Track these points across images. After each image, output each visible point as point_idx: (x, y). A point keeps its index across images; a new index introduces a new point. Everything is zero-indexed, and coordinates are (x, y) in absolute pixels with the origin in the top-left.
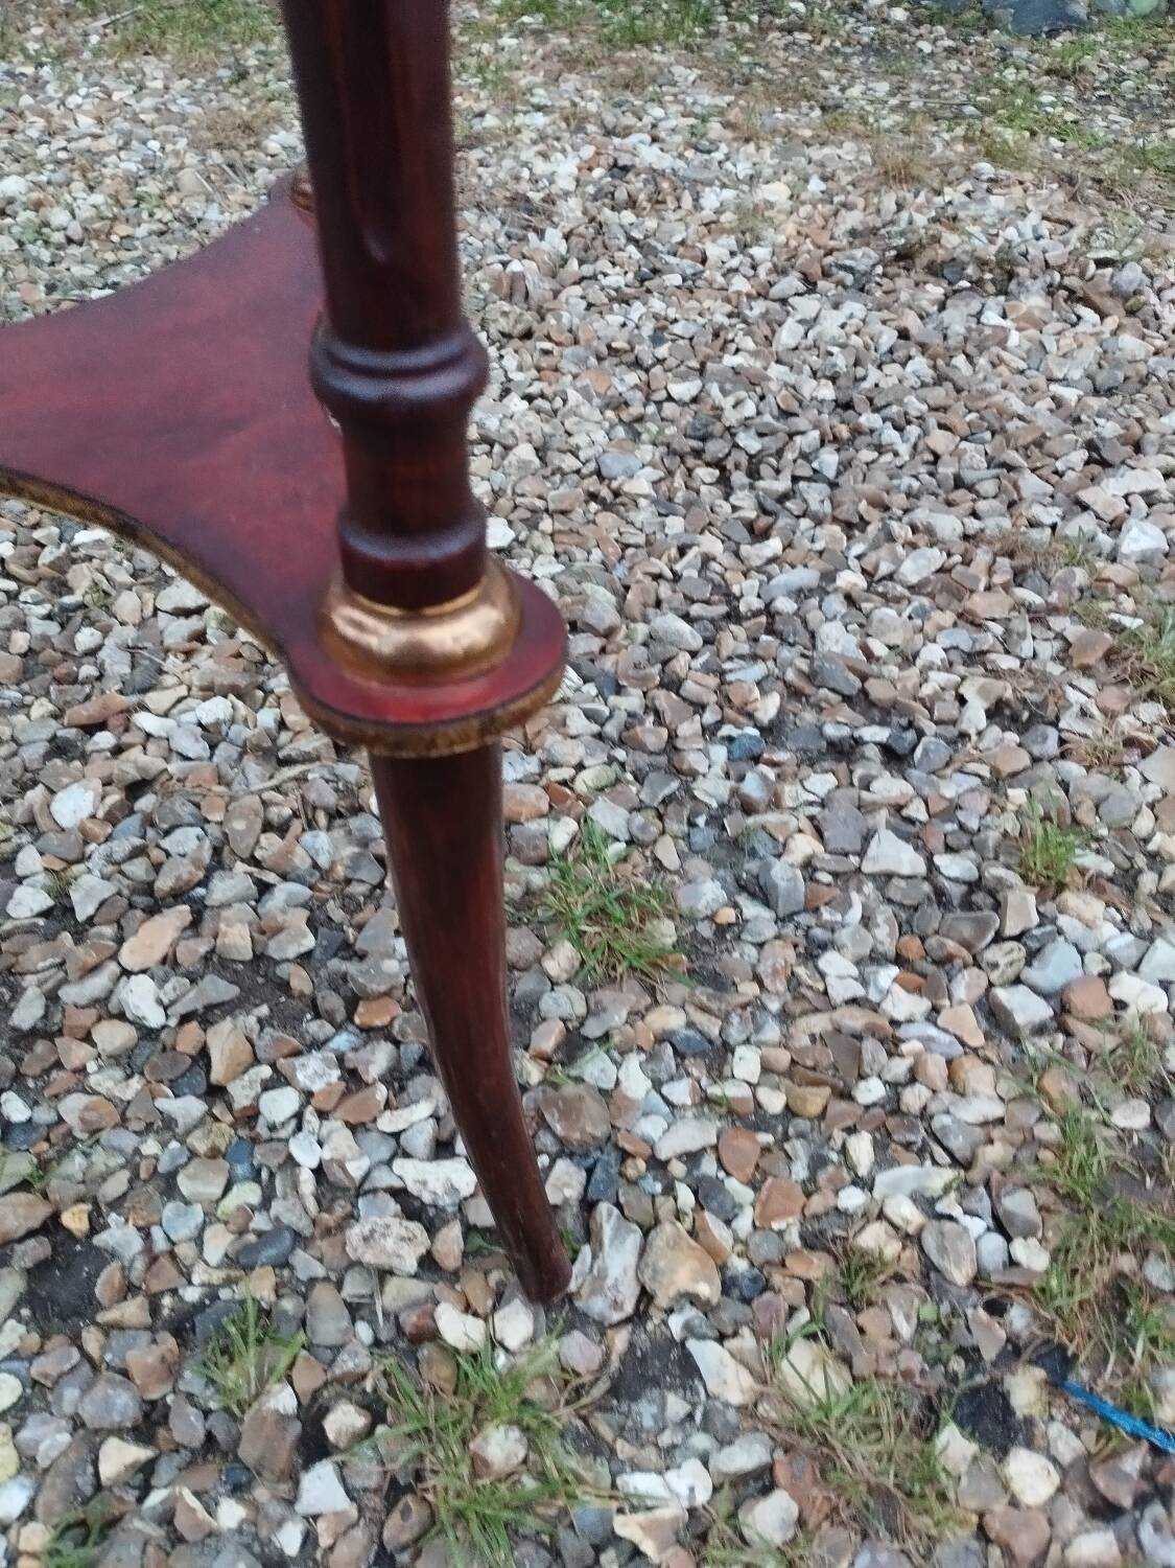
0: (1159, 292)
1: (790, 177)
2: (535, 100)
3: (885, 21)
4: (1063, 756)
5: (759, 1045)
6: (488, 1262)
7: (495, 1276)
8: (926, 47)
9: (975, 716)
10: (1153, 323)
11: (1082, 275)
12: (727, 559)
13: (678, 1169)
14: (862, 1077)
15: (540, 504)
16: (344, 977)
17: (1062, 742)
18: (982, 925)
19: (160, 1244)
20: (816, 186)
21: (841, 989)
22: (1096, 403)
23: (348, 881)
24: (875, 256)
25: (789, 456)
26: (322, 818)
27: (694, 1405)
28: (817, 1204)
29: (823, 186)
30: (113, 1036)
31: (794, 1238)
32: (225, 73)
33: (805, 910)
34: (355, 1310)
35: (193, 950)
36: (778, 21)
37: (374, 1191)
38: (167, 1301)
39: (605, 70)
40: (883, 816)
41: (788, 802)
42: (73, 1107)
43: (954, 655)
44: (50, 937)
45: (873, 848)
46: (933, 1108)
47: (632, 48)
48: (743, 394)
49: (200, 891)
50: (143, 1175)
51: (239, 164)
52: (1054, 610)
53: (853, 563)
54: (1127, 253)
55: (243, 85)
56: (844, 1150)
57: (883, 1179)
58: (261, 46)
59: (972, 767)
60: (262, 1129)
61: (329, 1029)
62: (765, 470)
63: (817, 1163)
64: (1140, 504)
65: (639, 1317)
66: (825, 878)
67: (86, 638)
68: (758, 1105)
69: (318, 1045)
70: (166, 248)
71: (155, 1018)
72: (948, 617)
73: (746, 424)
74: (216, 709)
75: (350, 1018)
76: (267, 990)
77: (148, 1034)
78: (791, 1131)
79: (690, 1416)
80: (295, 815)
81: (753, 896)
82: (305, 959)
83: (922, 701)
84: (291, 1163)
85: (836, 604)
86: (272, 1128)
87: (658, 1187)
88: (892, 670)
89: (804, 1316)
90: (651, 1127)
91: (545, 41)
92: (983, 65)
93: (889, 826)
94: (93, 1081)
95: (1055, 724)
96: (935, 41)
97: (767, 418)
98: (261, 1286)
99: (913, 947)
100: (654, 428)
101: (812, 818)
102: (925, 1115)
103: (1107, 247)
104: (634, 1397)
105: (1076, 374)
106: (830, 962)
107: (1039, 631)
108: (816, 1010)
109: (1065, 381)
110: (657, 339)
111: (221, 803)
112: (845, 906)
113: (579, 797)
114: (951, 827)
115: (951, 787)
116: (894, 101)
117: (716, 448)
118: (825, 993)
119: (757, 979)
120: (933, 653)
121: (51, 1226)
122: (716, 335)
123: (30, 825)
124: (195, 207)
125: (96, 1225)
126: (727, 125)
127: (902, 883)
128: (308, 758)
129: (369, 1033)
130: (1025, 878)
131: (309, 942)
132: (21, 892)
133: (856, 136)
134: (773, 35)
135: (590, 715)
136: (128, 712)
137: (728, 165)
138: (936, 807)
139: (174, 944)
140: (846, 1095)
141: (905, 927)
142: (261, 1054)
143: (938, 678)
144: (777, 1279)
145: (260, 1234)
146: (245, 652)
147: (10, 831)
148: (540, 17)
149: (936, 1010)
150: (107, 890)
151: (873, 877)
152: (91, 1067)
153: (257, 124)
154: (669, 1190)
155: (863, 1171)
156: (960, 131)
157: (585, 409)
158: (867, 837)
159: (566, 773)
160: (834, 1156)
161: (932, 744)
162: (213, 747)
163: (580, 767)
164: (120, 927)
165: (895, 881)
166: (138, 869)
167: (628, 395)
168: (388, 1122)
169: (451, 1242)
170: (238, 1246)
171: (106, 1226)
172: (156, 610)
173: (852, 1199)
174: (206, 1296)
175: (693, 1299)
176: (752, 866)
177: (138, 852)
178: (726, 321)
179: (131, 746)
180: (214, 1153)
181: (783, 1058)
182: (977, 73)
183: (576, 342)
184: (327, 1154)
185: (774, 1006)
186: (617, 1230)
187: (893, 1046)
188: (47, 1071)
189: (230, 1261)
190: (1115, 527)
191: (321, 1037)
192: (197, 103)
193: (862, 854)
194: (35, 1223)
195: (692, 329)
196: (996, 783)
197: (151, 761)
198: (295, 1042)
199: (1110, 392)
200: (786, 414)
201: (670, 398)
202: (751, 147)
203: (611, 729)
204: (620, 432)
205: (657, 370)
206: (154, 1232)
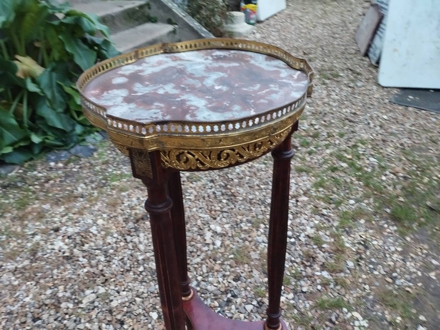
1: (99, 217)
2: (29, 233)
4: (246, 279)
9: (234, 283)
15: (151, 305)
17: (244, 278)
24: (132, 223)
29: (106, 215)
36: (42, 181)
39: (31, 217)
40: (243, 304)
41: (234, 313)
43: (222, 277)
45: (247, 309)
47: (26, 207)
48: (150, 263)
52: (223, 262)
53: (197, 275)
59: (241, 290)
64: (212, 238)
66: (248, 317)
72: (216, 274)
83: (227, 287)
85: (203, 283)
88: (220, 286)
91: (6, 217)
95: (241, 276)
100: (147, 279)
101: (238, 312)
107: (225, 266)
110: (125, 264)
112: (253, 318)
114: (249, 299)
115: (243, 294)
116: (89, 188)
120: (221, 280)
122: (132, 256)
126: (74, 214)
127: (254, 310)
133: (96, 200)
134: (46, 185)
137: (86, 222)
138: (245, 298)
143: (225, 282)
151: (250, 312)
156: (109, 188)
157: (135, 285)
158: (245, 308)
161: (236, 292)
167: (135, 277)
178: (130, 252)
182: (91, 171)
183: (116, 276)
190: (214, 244)
193: (246, 310)
195: (127, 258)
196: (245, 289)
202: (84, 215)
204: (144, 284)
205: (133, 269)
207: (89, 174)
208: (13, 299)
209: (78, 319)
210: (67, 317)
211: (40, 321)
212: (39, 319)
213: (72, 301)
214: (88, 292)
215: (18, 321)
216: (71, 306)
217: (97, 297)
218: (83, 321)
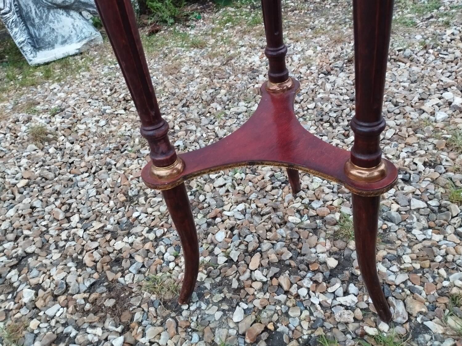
0: (416, 54)
1: (312, 48)
2: (240, 44)
3: (315, 2)
4: (447, 171)
5: (407, 254)
6: (369, 316)
7: (372, 319)
8: (328, 6)
9: (421, 167)
10: (418, 62)
11: (395, 55)
12: (342, 144)
13: (403, 286)
14: (435, 256)
16: (303, 260)
17: (445, 168)
18: (447, 215)
19: (293, 328)
20: (319, 49)
21: (421, 238)
22: (414, 85)
23: (292, 239)
24: (342, 62)
25: (344, 115)
26: (278, 226)
27: (432, 335)
28: (439, 286)
29: (321, 48)
30: (257, 285)
31: (436, 295)
32: (161, 56)
33: (402, 221)
34: (345, 332)
35: (265, 262)
36: (289, 9)
37: (335, 306)
38: (300, 340)
39: (253, 32)
40: (410, 195)
41: (386, 197)
42: (257, 303)
43: (409, 154)
44: (231, 267)
45: (412, 203)
46: (455, 259)
47: (257, 26)
48: (327, 103)
49: (259, 249)
50: (280, 314)
51: (178, 78)
52: (428, 137)
54: (405, 47)
55: (167, 58)
56: (438, 273)
57: (451, 277)
58: (166, 47)
59: (426, 179)
60: (302, 298)
61: (305, 273)
62: (340, 120)
63: (434, 277)
64: (437, 107)
65: (409, 320)
66: (404, 213)
67: (202, 198)
68: (414, 268)
69: (304, 277)
70: (170, 102)
71: (265, 279)
72: (403, 145)
73: (330, 110)
74: (241, 207)
75: (309, 269)
76: (285, 267)
77: (264, 283)
78: (425, 272)
79: (432, 338)
80: (272, 227)
81: (388, 221)
82: (291, 258)
83: (406, 166)
84: (313, 304)
86: (304, 297)
87: (401, 291)
88: (395, 161)
89: (447, 311)
90: (392, 278)
91: (235, 29)
92: (344, 7)
93: (413, 197)
94: (257, 296)
95: (441, 164)
96: (330, 4)
97: (335, 108)
98: (320, 332)
99: (432, 224)
100: (308, 117)
101: (394, 200)
102: (454, 261)
103: (398, 46)
104: (417, 337)
105: (405, 79)
106: (414, 231)
107: (426, 143)
108: (417, 244)
109: (403, 82)
110: (299, 95)
111: (254, 228)
112: (412, 218)
113: (336, 208)
114: (428, 194)
115: (424, 185)
116: (327, 23)
117: (326, 118)
118: (417, 239)
119: (399, 239)
120: (403, 155)
121: (266, 329)
122: (313, 91)
123: (212, 242)
124: (172, 90)
125: (276, 328)
126: (291, 39)
127: (423, 210)
128: (268, 213)
129: (315, 272)
130: (452, 202)
131: (291, 255)
132: (219, 258)
133: (323, 34)
134: (289, 13)
135: (329, 188)
136: (221, 212)
137: (295, 49)
138: (422, 191)
139: (260, 262)
140: (433, 261)
141: (428, 220)
142: (292, 282)
143: (408, 161)
144: (438, 305)
145: (314, 321)
146: (240, 192)
147: (208, 245)
148: (230, 23)
149: (445, 237)
150: (238, 253)
151: (415, 210)
152: (256, 293)
153: (177, 66)
154: (403, 291)
155: (445, 277)
156: (348, 26)
158: (409, 201)
159: (330, 202)
160: (437, 275)
161: (414, 177)
162: (245, 215)
163: (333, 200)
164: (245, 261)
165: (421, 210)
166: (242, 247)
167: (299, 110)
168: (330, 290)
169: (359, 313)
170: (310, 324)
171: (278, 327)
172: (214, 188)
173: (446, 283)
174: (308, 337)
175: (421, 313)
176: (385, 214)
177: (240, 243)
178: (314, 87)
179: (226, 220)
180: (294, 306)
181: (415, 256)
182: (344, 10)
184: (321, 300)
185: (406, 245)
186: (396, 302)
187: (439, 247)
188: (246, 296)
189: (310, 328)
190: (433, 114)
191: (304, 275)
192: (159, 65)
193: (410, 205)
194: (263, 329)
195: (306, 91)
196: (434, 181)
197: (232, 222)
198: (299, 277)
199: (415, 82)
200: (339, 106)
201: (308, 109)
202: (299, 43)
203: (335, 190)
204: (301, 119)
205: (302, 102)
206: (290, 325)
207: (340, 12)
208: (184, 85)
209: (214, 121)
210: (208, 115)
211: (186, 108)
212: (188, 106)
213: (223, 106)
214: (242, 103)
215: (172, 102)
216: (219, 108)
217: (246, 112)
218: (216, 123)
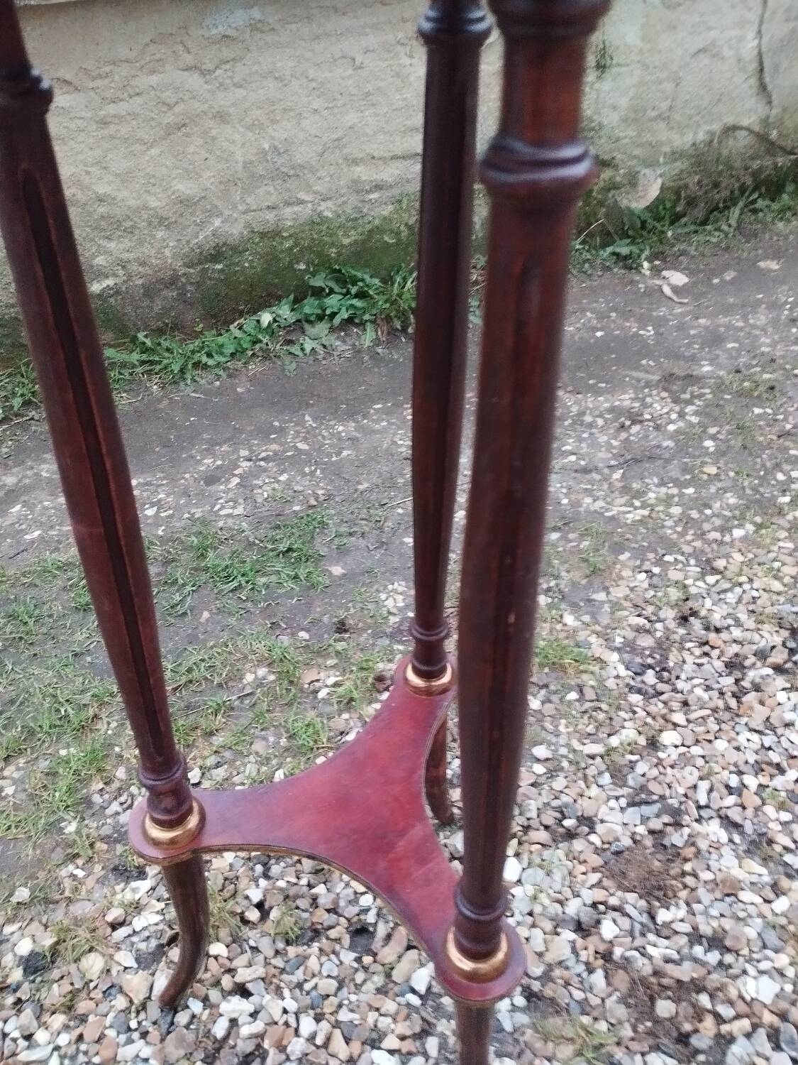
13: (135, 1035)
19: (332, 956)
27: (137, 948)
28: (78, 1032)
30: (391, 1042)
34: (257, 950)
38: (324, 940)
42: (392, 1007)
50: (351, 984)
57: (48, 1052)
60: (312, 1013)
71: (376, 1055)
77: (376, 1046)
84: (295, 999)
86: (307, 1015)
94: (389, 1021)
98: (292, 951)
104: (157, 947)
121: (374, 955)
125: (358, 960)
142: (323, 1049)
144: (100, 996)
152: (393, 1026)
154: (140, 1024)
155: (56, 1055)
168: (260, 1026)
169: (227, 983)
170: (306, 964)
171: (356, 960)
173: (64, 1039)
174: (311, 945)
180: (327, 997)
189: (307, 958)
194: (380, 954)
206: (338, 963)
